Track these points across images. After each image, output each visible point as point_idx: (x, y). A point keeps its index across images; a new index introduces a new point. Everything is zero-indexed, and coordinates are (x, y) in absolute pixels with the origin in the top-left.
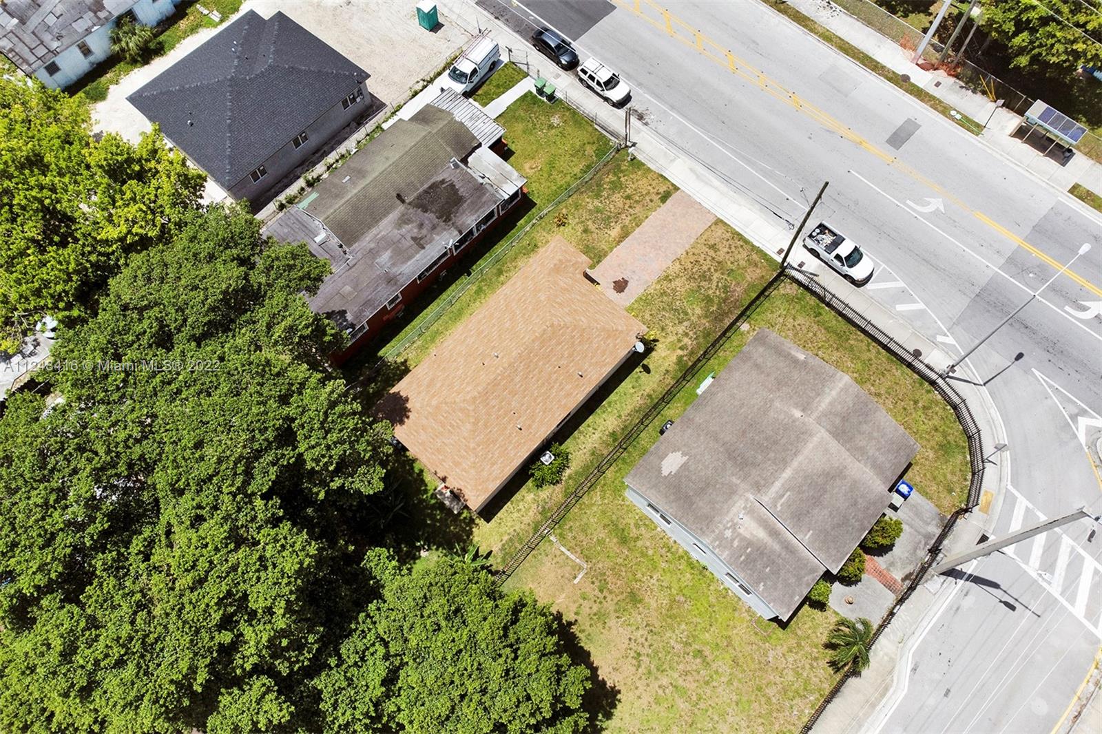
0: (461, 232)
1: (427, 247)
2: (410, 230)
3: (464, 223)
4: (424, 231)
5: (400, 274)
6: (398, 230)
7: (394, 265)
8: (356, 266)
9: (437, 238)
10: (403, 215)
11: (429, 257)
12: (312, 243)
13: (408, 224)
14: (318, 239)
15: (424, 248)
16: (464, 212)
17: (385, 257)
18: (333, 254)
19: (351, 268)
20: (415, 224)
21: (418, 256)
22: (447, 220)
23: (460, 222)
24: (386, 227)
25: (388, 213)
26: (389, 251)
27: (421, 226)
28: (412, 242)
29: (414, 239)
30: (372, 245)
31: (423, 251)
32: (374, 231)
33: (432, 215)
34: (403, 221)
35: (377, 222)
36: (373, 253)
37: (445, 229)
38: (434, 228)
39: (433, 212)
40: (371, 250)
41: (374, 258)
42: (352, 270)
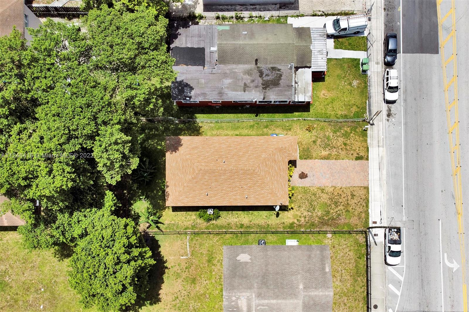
0: (264, 99)
1: (247, 92)
2: (247, 79)
3: (269, 96)
4: (252, 85)
5: (226, 94)
6: (243, 74)
7: (228, 88)
8: (214, 75)
9: (253, 92)
10: (251, 70)
11: (243, 97)
12: (209, 49)
13: (249, 75)
14: (212, 49)
15: (245, 91)
16: (273, 91)
17: (227, 81)
18: (211, 61)
19: (211, 74)
20: (251, 78)
21: (239, 93)
22: (264, 88)
23: (268, 94)
24: (240, 68)
25: (246, 64)
26: (231, 80)
27: (253, 81)
28: (243, 85)
29: (245, 84)
30: (228, 72)
31: (243, 93)
32: (234, 66)
33: (261, 80)
34: (249, 72)
35: (239, 63)
36: (225, 75)
37: (259, 92)
38: (256, 87)
39: (263, 80)
40: (226, 73)
41: (224, 78)
42: (212, 75)
